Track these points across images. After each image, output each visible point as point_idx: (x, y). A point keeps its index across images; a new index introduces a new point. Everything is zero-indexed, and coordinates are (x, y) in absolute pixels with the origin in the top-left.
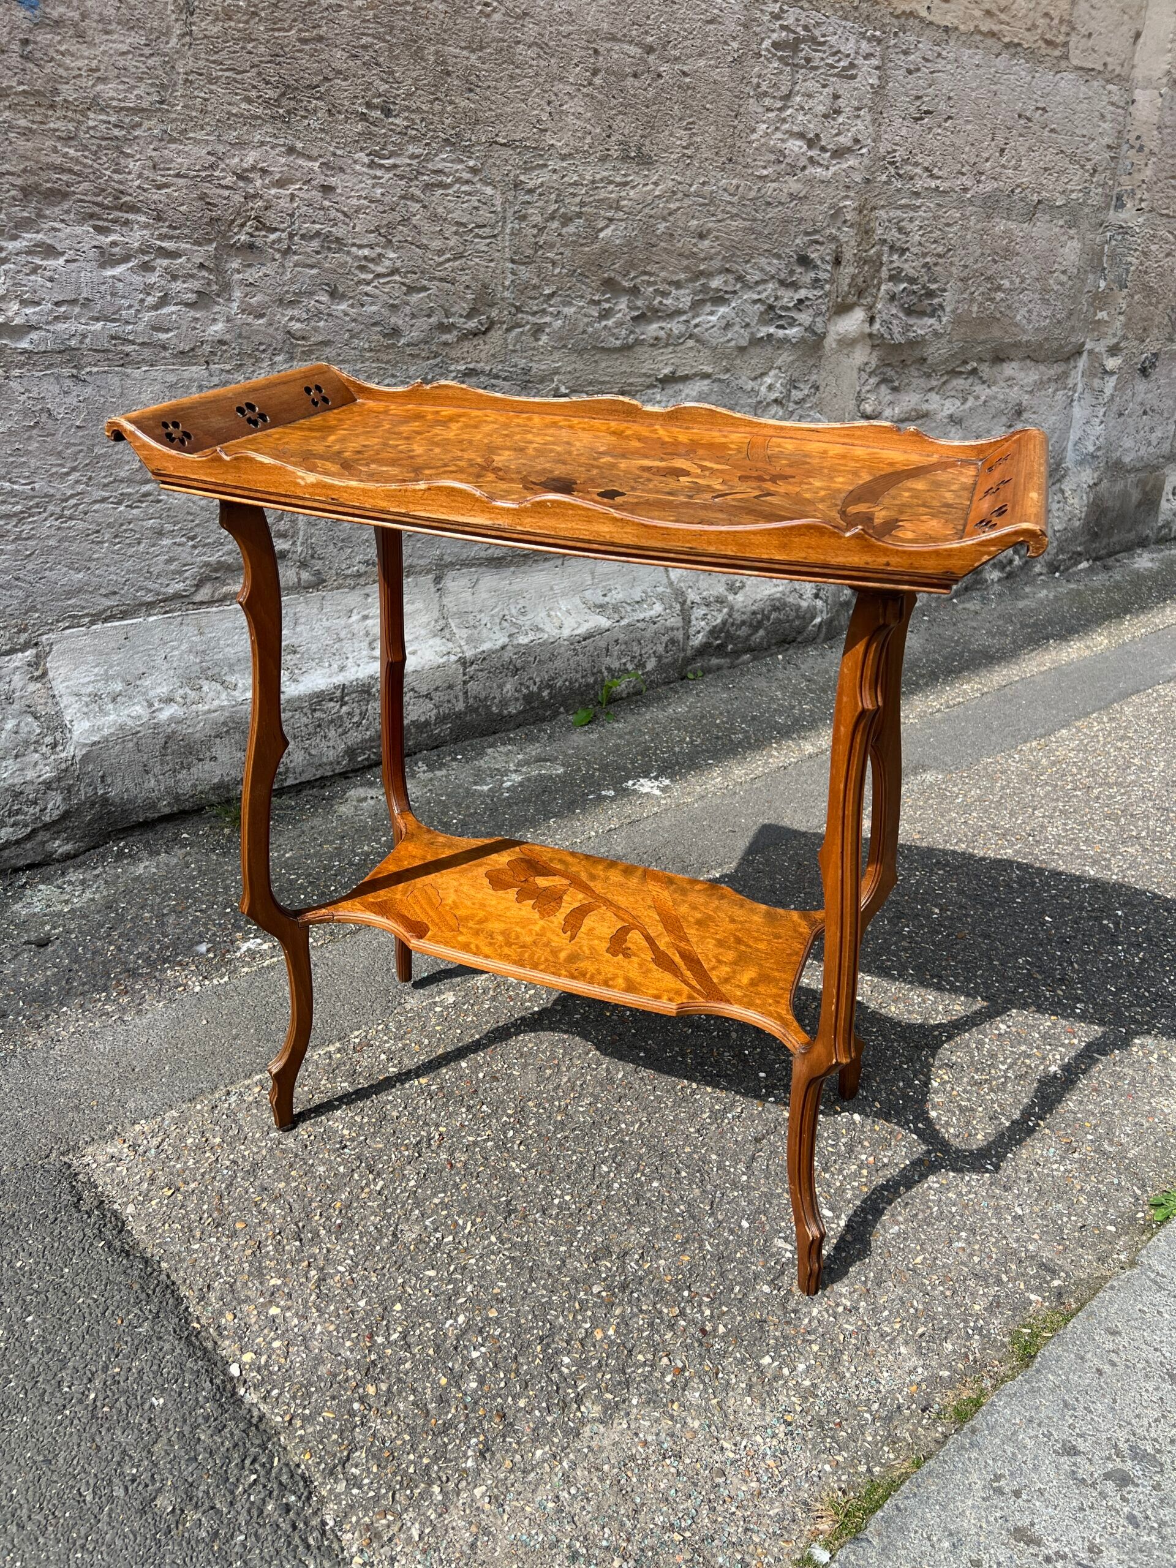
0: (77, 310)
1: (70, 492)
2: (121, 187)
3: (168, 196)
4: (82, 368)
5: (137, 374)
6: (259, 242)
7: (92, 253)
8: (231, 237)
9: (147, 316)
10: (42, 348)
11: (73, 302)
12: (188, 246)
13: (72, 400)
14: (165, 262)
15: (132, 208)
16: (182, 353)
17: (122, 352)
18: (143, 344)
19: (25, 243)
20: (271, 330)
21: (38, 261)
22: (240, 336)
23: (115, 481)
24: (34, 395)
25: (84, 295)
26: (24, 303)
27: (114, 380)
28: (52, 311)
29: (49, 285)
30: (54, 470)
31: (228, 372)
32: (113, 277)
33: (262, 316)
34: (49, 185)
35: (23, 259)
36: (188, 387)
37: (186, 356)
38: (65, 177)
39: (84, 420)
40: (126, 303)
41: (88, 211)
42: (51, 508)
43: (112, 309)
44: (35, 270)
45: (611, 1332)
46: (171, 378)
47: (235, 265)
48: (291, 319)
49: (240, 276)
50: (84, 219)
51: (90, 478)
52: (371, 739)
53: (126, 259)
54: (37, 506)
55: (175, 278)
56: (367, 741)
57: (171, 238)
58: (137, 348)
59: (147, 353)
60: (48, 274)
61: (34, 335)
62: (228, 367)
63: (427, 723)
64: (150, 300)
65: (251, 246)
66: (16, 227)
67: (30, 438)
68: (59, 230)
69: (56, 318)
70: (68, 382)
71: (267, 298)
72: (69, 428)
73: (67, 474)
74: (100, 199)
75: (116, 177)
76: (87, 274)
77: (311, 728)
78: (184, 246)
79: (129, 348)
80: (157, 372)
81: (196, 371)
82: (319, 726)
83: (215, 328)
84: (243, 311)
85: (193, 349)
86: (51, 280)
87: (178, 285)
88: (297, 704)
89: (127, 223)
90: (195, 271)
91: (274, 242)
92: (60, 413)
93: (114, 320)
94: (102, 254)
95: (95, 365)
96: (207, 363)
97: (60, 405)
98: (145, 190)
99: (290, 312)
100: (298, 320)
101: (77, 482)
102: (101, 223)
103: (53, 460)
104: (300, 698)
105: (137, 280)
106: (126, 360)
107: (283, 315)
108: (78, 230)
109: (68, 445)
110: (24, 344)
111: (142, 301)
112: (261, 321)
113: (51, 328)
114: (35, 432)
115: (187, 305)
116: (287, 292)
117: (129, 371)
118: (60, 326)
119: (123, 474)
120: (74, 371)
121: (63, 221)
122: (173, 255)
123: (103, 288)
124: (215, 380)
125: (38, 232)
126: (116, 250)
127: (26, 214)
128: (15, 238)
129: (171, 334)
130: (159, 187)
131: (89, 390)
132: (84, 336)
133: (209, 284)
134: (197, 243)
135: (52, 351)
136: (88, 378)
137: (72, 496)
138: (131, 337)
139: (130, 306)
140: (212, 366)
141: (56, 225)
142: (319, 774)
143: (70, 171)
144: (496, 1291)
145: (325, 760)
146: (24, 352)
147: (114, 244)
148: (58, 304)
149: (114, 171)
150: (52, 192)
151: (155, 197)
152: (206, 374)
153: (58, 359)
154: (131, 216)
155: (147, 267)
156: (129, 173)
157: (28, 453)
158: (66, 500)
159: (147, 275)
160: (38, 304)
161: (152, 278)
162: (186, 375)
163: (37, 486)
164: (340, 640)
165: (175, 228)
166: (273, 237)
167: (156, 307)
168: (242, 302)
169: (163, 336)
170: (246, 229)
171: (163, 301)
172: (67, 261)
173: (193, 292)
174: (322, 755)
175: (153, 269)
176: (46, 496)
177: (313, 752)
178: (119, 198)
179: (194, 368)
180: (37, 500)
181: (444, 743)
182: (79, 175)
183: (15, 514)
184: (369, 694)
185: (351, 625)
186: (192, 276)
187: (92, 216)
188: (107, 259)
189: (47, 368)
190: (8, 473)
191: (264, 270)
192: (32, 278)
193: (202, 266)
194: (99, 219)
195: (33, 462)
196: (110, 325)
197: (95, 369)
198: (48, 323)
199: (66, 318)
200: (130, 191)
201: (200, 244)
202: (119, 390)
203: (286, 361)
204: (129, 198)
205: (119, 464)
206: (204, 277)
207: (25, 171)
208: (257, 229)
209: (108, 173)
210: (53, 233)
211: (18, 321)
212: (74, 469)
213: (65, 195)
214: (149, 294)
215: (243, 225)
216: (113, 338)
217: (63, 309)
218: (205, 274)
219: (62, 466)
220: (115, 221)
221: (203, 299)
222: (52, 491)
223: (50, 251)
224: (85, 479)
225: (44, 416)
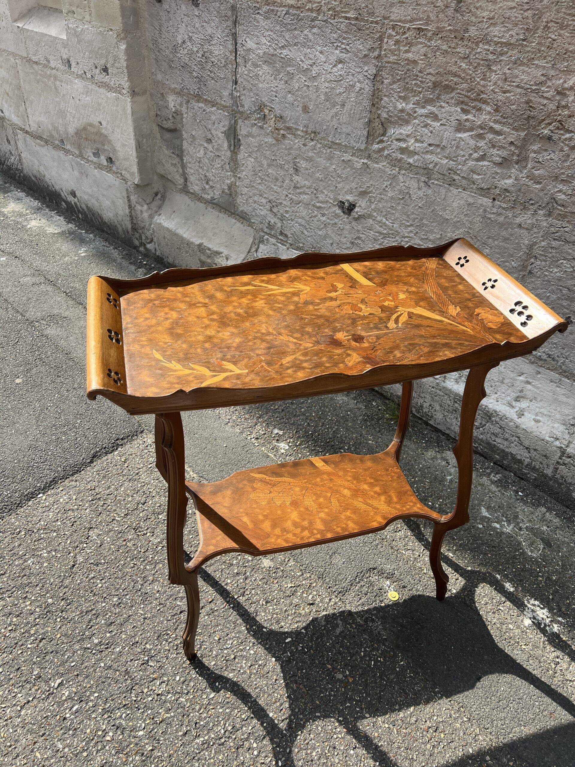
0: (439, 150)
1: (406, 235)
2: (483, 89)
3: (507, 98)
4: (431, 180)
5: (455, 191)
6: (555, 137)
7: (454, 123)
8: (538, 130)
9: (471, 163)
10: (416, 164)
11: (438, 146)
12: (508, 130)
13: (421, 193)
14: (491, 136)
15: (485, 102)
16: (482, 189)
17: (452, 178)
18: (463, 177)
19: (426, 111)
20: (541, 194)
21: (429, 122)
22: (520, 190)
23: (427, 239)
24: (407, 185)
25: (443, 144)
26: (417, 141)
27: (443, 191)
28: (426, 147)
29: (429, 134)
30: (404, 222)
31: (504, 208)
32: (461, 138)
33: (540, 183)
34: (447, 83)
35: (423, 119)
36: (479, 208)
37: (484, 192)
38: (455, 79)
39: (423, 205)
40: (462, 153)
41: (461, 99)
42: (397, 238)
43: (454, 155)
44: (426, 126)
45: (28, 607)
46: (471, 200)
47: (535, 148)
48: (560, 191)
49: (535, 155)
50: (458, 103)
51: (417, 233)
52: (482, 440)
53: (471, 129)
54: (392, 234)
55: (494, 146)
56: (479, 439)
57: (500, 123)
58: (460, 178)
59: (464, 182)
60: (431, 129)
61: (416, 157)
62: (504, 205)
63: (520, 462)
64: (476, 155)
65: (550, 138)
66: (425, 102)
67: (399, 203)
68: (444, 107)
69: (427, 152)
70: (422, 184)
71: (546, 174)
72: (416, 206)
73: (409, 226)
74: (469, 94)
75: (482, 82)
76: (449, 134)
77: (451, 409)
78: (505, 129)
79: (456, 177)
80: (465, 194)
81: (486, 201)
82: (456, 411)
83: (507, 181)
84: (527, 177)
85: (489, 189)
86: (431, 132)
87: (495, 151)
88: (448, 392)
89: (480, 110)
90: (506, 146)
91: (566, 139)
92: (414, 197)
93: (454, 161)
94: (460, 124)
95: (437, 180)
96: (494, 199)
97: (415, 194)
98: (495, 93)
99: (561, 186)
100: (564, 193)
101: (411, 232)
102: (465, 107)
103: (405, 217)
104: (450, 390)
105: (472, 142)
106: (452, 183)
107: (555, 187)
108: (453, 109)
109: (413, 213)
110: (411, 161)
111: (471, 154)
112: (537, 186)
113: (423, 156)
114: (402, 201)
115: (494, 163)
116: (563, 173)
117: (451, 188)
118: (428, 156)
119: (431, 237)
120: (427, 180)
121: (448, 103)
122: (498, 133)
123: (453, 143)
124: (495, 210)
125: (434, 106)
126: (467, 124)
127: (431, 97)
128: (424, 107)
129: (480, 177)
130: (505, 92)
131: (430, 191)
132: (436, 164)
133: (513, 155)
134: (515, 129)
135: (420, 167)
136: (431, 185)
137: (407, 237)
138: (458, 172)
139: (464, 156)
140: (496, 202)
141: (443, 104)
142: (447, 432)
143: (459, 76)
144: (56, 565)
145: (452, 428)
146: (409, 164)
147: (467, 120)
148: (430, 145)
149: (482, 79)
150: (447, 87)
151: (500, 98)
152: (490, 204)
153: (422, 171)
154: (484, 106)
155: (481, 136)
156: (490, 81)
157: (396, 209)
158: (405, 237)
159: (480, 141)
160: (422, 142)
161: (481, 144)
162: (480, 201)
163: (395, 226)
164: (502, 382)
165: (504, 118)
166: (568, 136)
167: (478, 160)
168: (529, 171)
169: (475, 177)
170: (551, 127)
171: (482, 158)
172: (441, 124)
173: (500, 157)
174: (451, 425)
175: (484, 138)
176: (397, 231)
177: (448, 420)
178: (479, 95)
179: (485, 199)
180: (393, 232)
181: (527, 480)
182: (463, 79)
183: (383, 234)
184: (490, 419)
185: (516, 380)
186: (504, 148)
187: (462, 102)
188: (460, 127)
189: (416, 174)
190: (386, 215)
191: (552, 156)
192: (423, 129)
193: (512, 143)
194: (466, 105)
195: (397, 215)
196: (451, 162)
197: (436, 182)
198: (422, 153)
199: (432, 153)
200: (486, 92)
201: (517, 130)
202: (443, 197)
203: (545, 215)
204: (485, 96)
205: (432, 232)
206: (511, 150)
207: (437, 73)
208: (558, 128)
209: (478, 80)
210: (440, 109)
211: (412, 148)
212: (411, 225)
213: (453, 89)
214: (476, 152)
215: (550, 124)
216: (450, 169)
217: (431, 148)
218: (513, 148)
219: (408, 221)
220: (474, 108)
221: (504, 163)
222: (400, 231)
223: (435, 118)
224: (415, 232)
225: (408, 196)
